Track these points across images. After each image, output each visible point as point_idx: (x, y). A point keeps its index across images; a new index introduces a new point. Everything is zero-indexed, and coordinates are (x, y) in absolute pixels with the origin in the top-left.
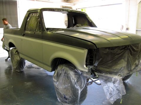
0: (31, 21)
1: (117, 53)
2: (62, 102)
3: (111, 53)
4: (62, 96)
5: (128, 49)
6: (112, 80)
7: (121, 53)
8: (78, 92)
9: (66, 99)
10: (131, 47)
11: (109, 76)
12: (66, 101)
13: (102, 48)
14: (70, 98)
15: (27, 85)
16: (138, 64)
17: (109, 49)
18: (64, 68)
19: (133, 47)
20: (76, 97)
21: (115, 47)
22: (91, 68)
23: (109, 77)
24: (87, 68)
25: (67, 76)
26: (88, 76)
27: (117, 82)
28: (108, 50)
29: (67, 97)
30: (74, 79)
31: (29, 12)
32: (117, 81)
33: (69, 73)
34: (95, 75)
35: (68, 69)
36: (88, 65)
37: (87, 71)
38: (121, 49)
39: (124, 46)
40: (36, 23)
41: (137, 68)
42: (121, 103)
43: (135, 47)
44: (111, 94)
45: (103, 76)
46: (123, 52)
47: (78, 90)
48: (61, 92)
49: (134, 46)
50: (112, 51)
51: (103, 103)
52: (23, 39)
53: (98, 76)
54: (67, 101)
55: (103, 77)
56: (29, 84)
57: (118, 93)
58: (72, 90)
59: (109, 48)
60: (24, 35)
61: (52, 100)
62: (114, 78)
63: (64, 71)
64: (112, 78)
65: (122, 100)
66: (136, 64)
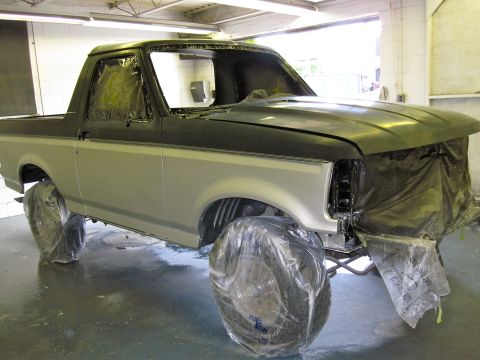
0: (110, 86)
1: (412, 169)
2: (249, 341)
3: (398, 169)
4: (248, 323)
5: (438, 155)
6: (408, 253)
7: (423, 167)
8: (308, 302)
9: (265, 330)
10: (445, 148)
11: (398, 240)
12: (263, 338)
13: (373, 155)
14: (276, 325)
15: (111, 304)
16: (466, 202)
17: (391, 159)
18: (250, 229)
19: (450, 149)
20: (301, 320)
21: (406, 150)
22: (346, 221)
23: (399, 244)
24: (336, 221)
25: (264, 252)
26: (336, 246)
27: (424, 258)
28: (387, 161)
29: (266, 322)
30: (291, 262)
31: (99, 57)
32: (424, 253)
33: (269, 243)
34: (358, 242)
35: (265, 230)
36: (335, 211)
37: (334, 229)
38: (420, 155)
39: (428, 146)
40: (130, 92)
41: (463, 214)
42: (439, 321)
43: (454, 147)
44: (407, 297)
45: (381, 243)
46: (428, 166)
47: (307, 295)
48: (241, 311)
49: (450, 146)
50: (399, 164)
51: (376, 331)
52: (80, 149)
53: (367, 242)
54: (268, 336)
55: (381, 246)
56: (114, 299)
57: (429, 291)
58: (286, 296)
59: (390, 155)
60: (83, 136)
61: (211, 342)
62: (414, 245)
63: (253, 240)
64: (408, 248)
65: (441, 312)
66: (459, 202)
